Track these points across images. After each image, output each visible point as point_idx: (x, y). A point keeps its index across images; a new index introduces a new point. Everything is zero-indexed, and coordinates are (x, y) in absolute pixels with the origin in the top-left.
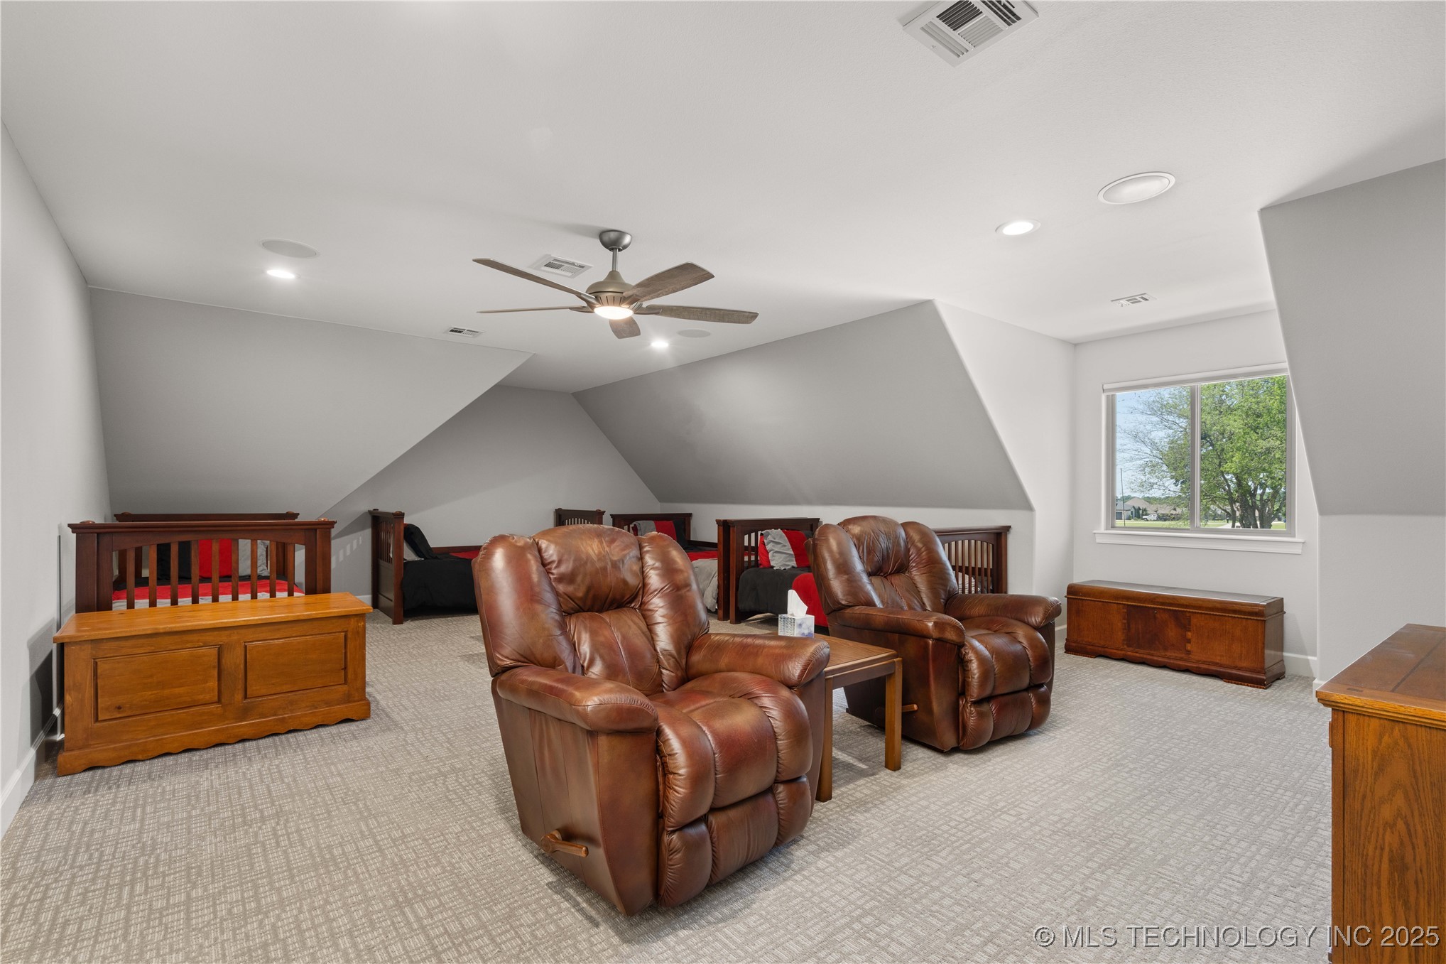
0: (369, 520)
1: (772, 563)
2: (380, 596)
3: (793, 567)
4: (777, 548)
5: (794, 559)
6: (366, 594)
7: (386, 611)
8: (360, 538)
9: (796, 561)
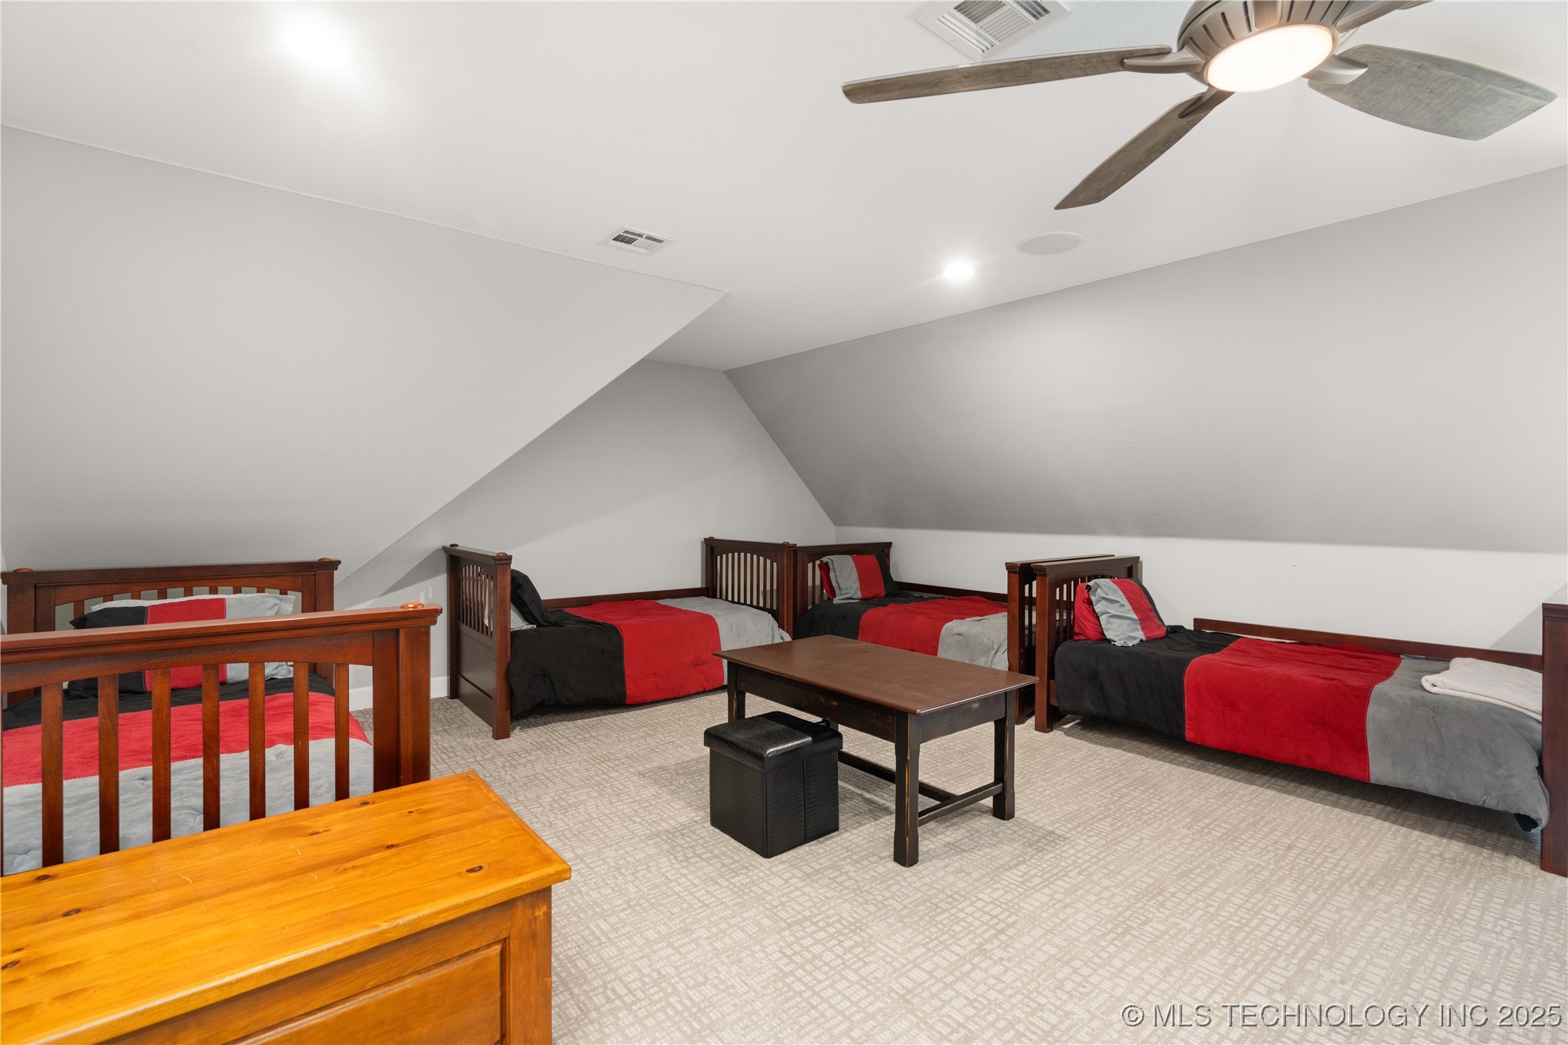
0: (443, 562)
1: (1109, 635)
2: (462, 680)
3: (1141, 641)
4: (1113, 609)
5: (1139, 627)
6: (438, 676)
7: (471, 703)
8: (430, 589)
9: (1143, 629)
